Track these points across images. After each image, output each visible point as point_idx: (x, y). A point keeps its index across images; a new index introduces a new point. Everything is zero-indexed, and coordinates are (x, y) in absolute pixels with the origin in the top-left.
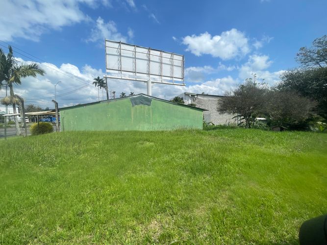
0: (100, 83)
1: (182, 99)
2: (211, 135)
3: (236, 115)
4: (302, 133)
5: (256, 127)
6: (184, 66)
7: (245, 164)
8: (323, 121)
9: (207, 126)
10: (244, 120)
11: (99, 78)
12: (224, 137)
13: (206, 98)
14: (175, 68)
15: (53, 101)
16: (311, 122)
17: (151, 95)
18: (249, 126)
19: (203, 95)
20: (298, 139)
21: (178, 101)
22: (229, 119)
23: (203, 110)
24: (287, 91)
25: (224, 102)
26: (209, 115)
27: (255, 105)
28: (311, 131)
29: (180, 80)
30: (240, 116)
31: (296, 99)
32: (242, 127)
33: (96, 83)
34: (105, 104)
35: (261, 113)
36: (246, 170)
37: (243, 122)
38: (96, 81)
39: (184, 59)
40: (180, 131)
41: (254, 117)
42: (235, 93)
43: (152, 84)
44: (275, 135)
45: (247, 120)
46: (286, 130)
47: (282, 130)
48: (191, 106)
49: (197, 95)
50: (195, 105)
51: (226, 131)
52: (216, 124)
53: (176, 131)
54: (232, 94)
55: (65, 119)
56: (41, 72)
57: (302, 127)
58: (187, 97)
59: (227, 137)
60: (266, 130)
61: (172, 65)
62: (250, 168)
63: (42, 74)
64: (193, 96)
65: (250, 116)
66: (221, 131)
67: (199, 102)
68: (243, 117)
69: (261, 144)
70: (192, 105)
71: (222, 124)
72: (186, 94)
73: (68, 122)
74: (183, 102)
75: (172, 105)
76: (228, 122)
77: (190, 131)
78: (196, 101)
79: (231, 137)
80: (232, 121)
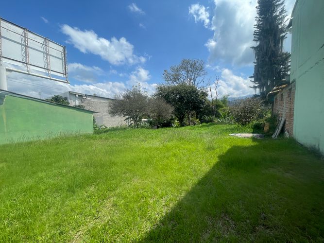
1: (66, 99)
2: (101, 138)
3: (127, 117)
4: (168, 128)
5: (142, 127)
6: (67, 60)
7: (131, 162)
8: (178, 120)
9: (99, 129)
10: (133, 122)
12: (115, 139)
13: (96, 100)
14: (52, 59)
16: (172, 121)
17: (7, 90)
18: (137, 126)
19: (95, 96)
20: (166, 133)
21: (59, 101)
22: (121, 121)
23: (92, 112)
24: (159, 99)
25: (114, 104)
26: (101, 118)
27: (140, 109)
28: (172, 127)
29: (62, 75)
30: (130, 118)
31: (164, 104)
32: (132, 127)
35: (145, 115)
36: (131, 168)
37: (132, 124)
39: (66, 52)
40: (62, 139)
41: (140, 118)
42: (124, 97)
43: (8, 73)
44: (154, 132)
45: (135, 121)
46: (160, 127)
47: (158, 127)
48: (79, 108)
49: (86, 96)
50: (83, 107)
51: (117, 133)
52: (109, 127)
53: (56, 139)
54: (122, 98)
57: (168, 125)
58: (72, 97)
59: (117, 139)
60: (148, 128)
61: (47, 54)
62: (135, 165)
64: (80, 96)
65: (137, 118)
66: (112, 133)
67: (89, 104)
68: (132, 119)
69: (144, 141)
70: (79, 106)
71: (115, 126)
72: (72, 94)
74: (68, 103)
75: (46, 106)
76: (120, 124)
77: (77, 137)
78: (86, 102)
79: (121, 138)
80: (124, 123)
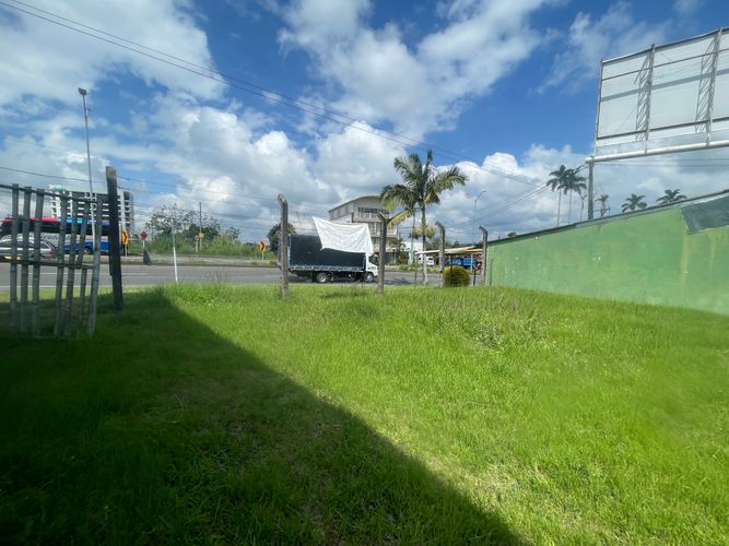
0: (566, 179)
11: (563, 168)
15: (481, 228)
33: (553, 182)
34: (590, 229)
38: (553, 177)
55: (495, 263)
56: (462, 180)
63: (463, 183)
73: (500, 268)
